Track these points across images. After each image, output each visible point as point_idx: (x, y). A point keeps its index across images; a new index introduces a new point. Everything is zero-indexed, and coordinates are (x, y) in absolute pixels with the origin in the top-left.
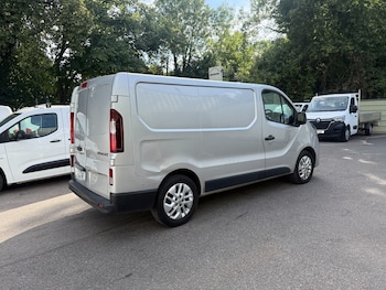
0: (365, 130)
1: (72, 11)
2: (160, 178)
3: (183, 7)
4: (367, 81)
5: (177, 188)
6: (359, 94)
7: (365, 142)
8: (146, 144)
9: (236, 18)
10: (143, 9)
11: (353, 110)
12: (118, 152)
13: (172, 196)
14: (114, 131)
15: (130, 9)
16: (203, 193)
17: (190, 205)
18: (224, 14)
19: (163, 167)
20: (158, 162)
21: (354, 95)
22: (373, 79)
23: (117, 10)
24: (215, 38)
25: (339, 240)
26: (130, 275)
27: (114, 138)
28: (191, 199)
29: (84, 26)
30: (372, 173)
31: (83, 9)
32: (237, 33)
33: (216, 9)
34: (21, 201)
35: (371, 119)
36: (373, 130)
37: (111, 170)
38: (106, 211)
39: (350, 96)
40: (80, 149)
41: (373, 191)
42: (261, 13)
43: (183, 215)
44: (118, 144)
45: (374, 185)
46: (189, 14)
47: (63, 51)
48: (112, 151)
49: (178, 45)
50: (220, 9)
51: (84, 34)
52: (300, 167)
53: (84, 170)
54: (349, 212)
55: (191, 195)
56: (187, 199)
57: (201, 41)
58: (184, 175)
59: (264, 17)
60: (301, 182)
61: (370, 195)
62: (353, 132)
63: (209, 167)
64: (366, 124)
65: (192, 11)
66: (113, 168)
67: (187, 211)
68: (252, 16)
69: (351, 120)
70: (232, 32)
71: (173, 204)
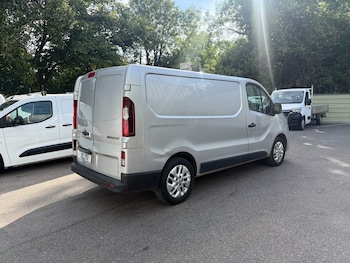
0: (317, 120)
1: (55, 7)
2: (164, 160)
3: (155, 8)
4: (316, 78)
5: (178, 169)
6: (312, 89)
7: (318, 131)
8: (153, 130)
9: (202, 20)
10: (120, 8)
11: (308, 102)
12: (130, 136)
13: (173, 177)
14: (126, 117)
15: (108, 7)
16: (198, 174)
17: (188, 185)
18: (191, 16)
19: (167, 150)
20: (162, 145)
21: (308, 90)
22: (321, 76)
23: (96, 8)
24: (183, 37)
25: (322, 214)
26: (147, 248)
27: (126, 123)
28: (189, 180)
29: (67, 22)
30: (332, 156)
31: (66, 5)
32: (202, 32)
33: (184, 11)
34: (21, 183)
35: (322, 111)
36: (323, 120)
37: (123, 153)
38: (116, 191)
39: (305, 90)
40: (86, 133)
41: (338, 172)
42: (224, 16)
43: (182, 194)
44: (130, 129)
45: (337, 167)
46: (160, 15)
47: (43, 44)
48: (124, 135)
49: (151, 42)
50: (188, 11)
51: (66, 29)
52: (275, 151)
53: (91, 153)
54: (323, 190)
55: (188, 175)
56: (186, 180)
57: (170, 39)
58: (183, 158)
59: (227, 20)
60: (277, 165)
61: (336, 175)
62: (308, 121)
63: (204, 151)
64: (317, 115)
65: (163, 12)
66: (126, 151)
67: (186, 190)
68: (216, 18)
69: (306, 111)
70: (198, 31)
71: (174, 183)
